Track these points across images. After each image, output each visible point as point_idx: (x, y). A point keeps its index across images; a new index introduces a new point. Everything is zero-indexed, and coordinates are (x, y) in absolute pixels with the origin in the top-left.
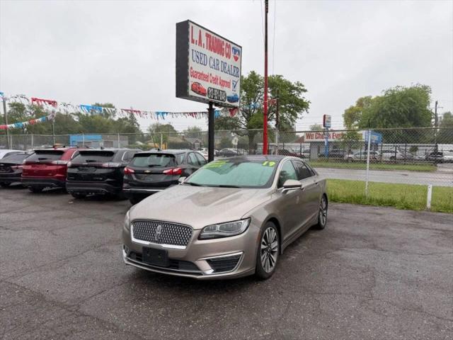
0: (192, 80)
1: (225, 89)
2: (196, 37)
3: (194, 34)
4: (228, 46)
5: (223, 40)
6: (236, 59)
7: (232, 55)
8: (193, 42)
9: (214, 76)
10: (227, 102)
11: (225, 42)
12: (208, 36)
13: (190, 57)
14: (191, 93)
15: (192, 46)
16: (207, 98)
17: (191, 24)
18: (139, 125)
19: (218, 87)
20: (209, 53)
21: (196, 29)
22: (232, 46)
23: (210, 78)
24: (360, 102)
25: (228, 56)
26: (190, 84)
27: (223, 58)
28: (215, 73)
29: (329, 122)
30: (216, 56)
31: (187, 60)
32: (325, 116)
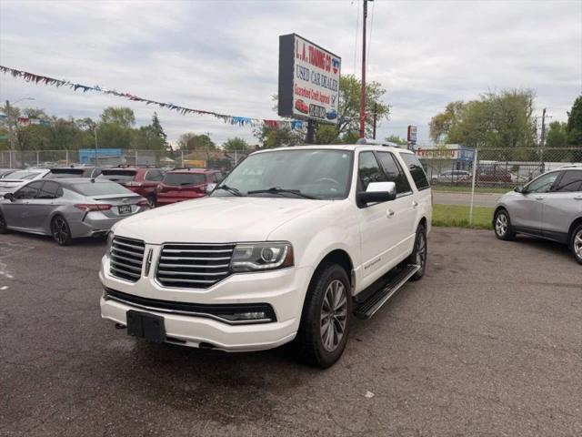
0: (296, 97)
1: (325, 105)
2: (300, 52)
3: (299, 48)
4: (329, 58)
5: (323, 52)
6: (335, 71)
7: (332, 67)
8: (298, 57)
9: (315, 91)
10: (326, 119)
11: (326, 54)
12: (311, 49)
13: (295, 73)
14: (296, 111)
15: (297, 62)
16: (308, 115)
17: (296, 38)
18: (165, 136)
19: (318, 103)
20: (312, 68)
21: (301, 43)
22: (332, 57)
23: (312, 94)
24: (450, 108)
25: (328, 69)
26: (295, 101)
27: (323, 72)
28: (316, 88)
29: (415, 134)
30: (317, 70)
31: (292, 77)
32: (409, 127)
